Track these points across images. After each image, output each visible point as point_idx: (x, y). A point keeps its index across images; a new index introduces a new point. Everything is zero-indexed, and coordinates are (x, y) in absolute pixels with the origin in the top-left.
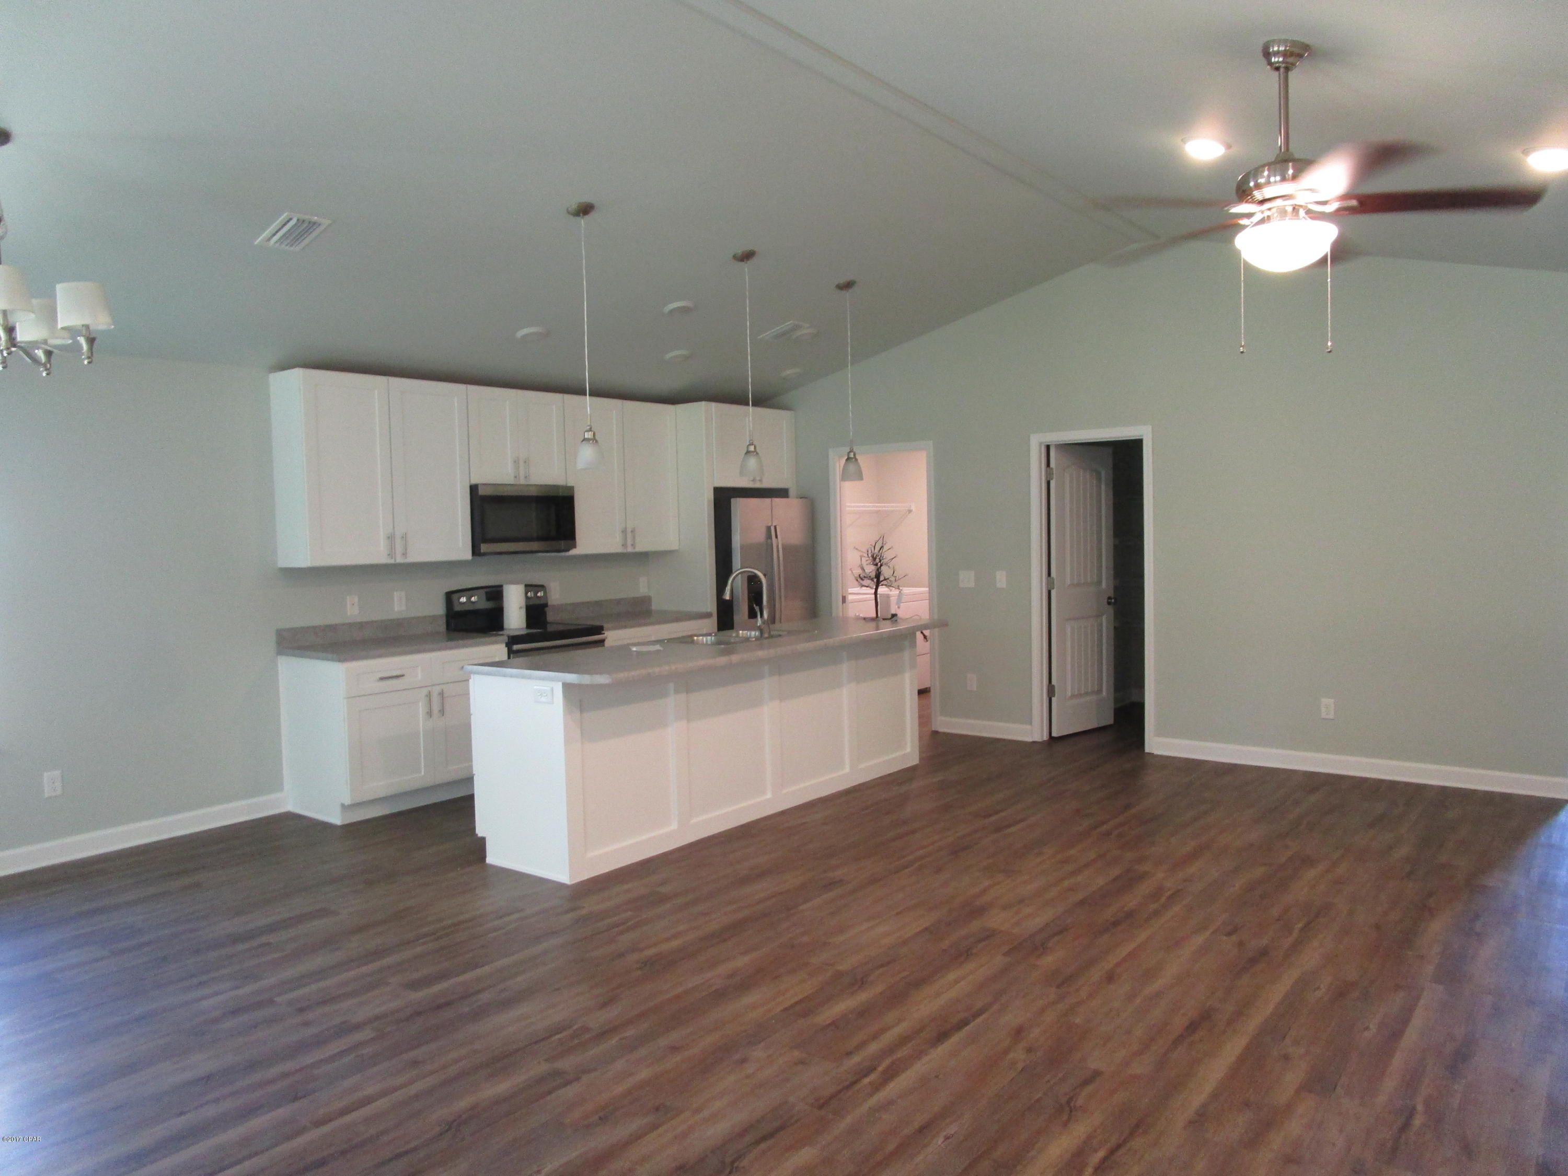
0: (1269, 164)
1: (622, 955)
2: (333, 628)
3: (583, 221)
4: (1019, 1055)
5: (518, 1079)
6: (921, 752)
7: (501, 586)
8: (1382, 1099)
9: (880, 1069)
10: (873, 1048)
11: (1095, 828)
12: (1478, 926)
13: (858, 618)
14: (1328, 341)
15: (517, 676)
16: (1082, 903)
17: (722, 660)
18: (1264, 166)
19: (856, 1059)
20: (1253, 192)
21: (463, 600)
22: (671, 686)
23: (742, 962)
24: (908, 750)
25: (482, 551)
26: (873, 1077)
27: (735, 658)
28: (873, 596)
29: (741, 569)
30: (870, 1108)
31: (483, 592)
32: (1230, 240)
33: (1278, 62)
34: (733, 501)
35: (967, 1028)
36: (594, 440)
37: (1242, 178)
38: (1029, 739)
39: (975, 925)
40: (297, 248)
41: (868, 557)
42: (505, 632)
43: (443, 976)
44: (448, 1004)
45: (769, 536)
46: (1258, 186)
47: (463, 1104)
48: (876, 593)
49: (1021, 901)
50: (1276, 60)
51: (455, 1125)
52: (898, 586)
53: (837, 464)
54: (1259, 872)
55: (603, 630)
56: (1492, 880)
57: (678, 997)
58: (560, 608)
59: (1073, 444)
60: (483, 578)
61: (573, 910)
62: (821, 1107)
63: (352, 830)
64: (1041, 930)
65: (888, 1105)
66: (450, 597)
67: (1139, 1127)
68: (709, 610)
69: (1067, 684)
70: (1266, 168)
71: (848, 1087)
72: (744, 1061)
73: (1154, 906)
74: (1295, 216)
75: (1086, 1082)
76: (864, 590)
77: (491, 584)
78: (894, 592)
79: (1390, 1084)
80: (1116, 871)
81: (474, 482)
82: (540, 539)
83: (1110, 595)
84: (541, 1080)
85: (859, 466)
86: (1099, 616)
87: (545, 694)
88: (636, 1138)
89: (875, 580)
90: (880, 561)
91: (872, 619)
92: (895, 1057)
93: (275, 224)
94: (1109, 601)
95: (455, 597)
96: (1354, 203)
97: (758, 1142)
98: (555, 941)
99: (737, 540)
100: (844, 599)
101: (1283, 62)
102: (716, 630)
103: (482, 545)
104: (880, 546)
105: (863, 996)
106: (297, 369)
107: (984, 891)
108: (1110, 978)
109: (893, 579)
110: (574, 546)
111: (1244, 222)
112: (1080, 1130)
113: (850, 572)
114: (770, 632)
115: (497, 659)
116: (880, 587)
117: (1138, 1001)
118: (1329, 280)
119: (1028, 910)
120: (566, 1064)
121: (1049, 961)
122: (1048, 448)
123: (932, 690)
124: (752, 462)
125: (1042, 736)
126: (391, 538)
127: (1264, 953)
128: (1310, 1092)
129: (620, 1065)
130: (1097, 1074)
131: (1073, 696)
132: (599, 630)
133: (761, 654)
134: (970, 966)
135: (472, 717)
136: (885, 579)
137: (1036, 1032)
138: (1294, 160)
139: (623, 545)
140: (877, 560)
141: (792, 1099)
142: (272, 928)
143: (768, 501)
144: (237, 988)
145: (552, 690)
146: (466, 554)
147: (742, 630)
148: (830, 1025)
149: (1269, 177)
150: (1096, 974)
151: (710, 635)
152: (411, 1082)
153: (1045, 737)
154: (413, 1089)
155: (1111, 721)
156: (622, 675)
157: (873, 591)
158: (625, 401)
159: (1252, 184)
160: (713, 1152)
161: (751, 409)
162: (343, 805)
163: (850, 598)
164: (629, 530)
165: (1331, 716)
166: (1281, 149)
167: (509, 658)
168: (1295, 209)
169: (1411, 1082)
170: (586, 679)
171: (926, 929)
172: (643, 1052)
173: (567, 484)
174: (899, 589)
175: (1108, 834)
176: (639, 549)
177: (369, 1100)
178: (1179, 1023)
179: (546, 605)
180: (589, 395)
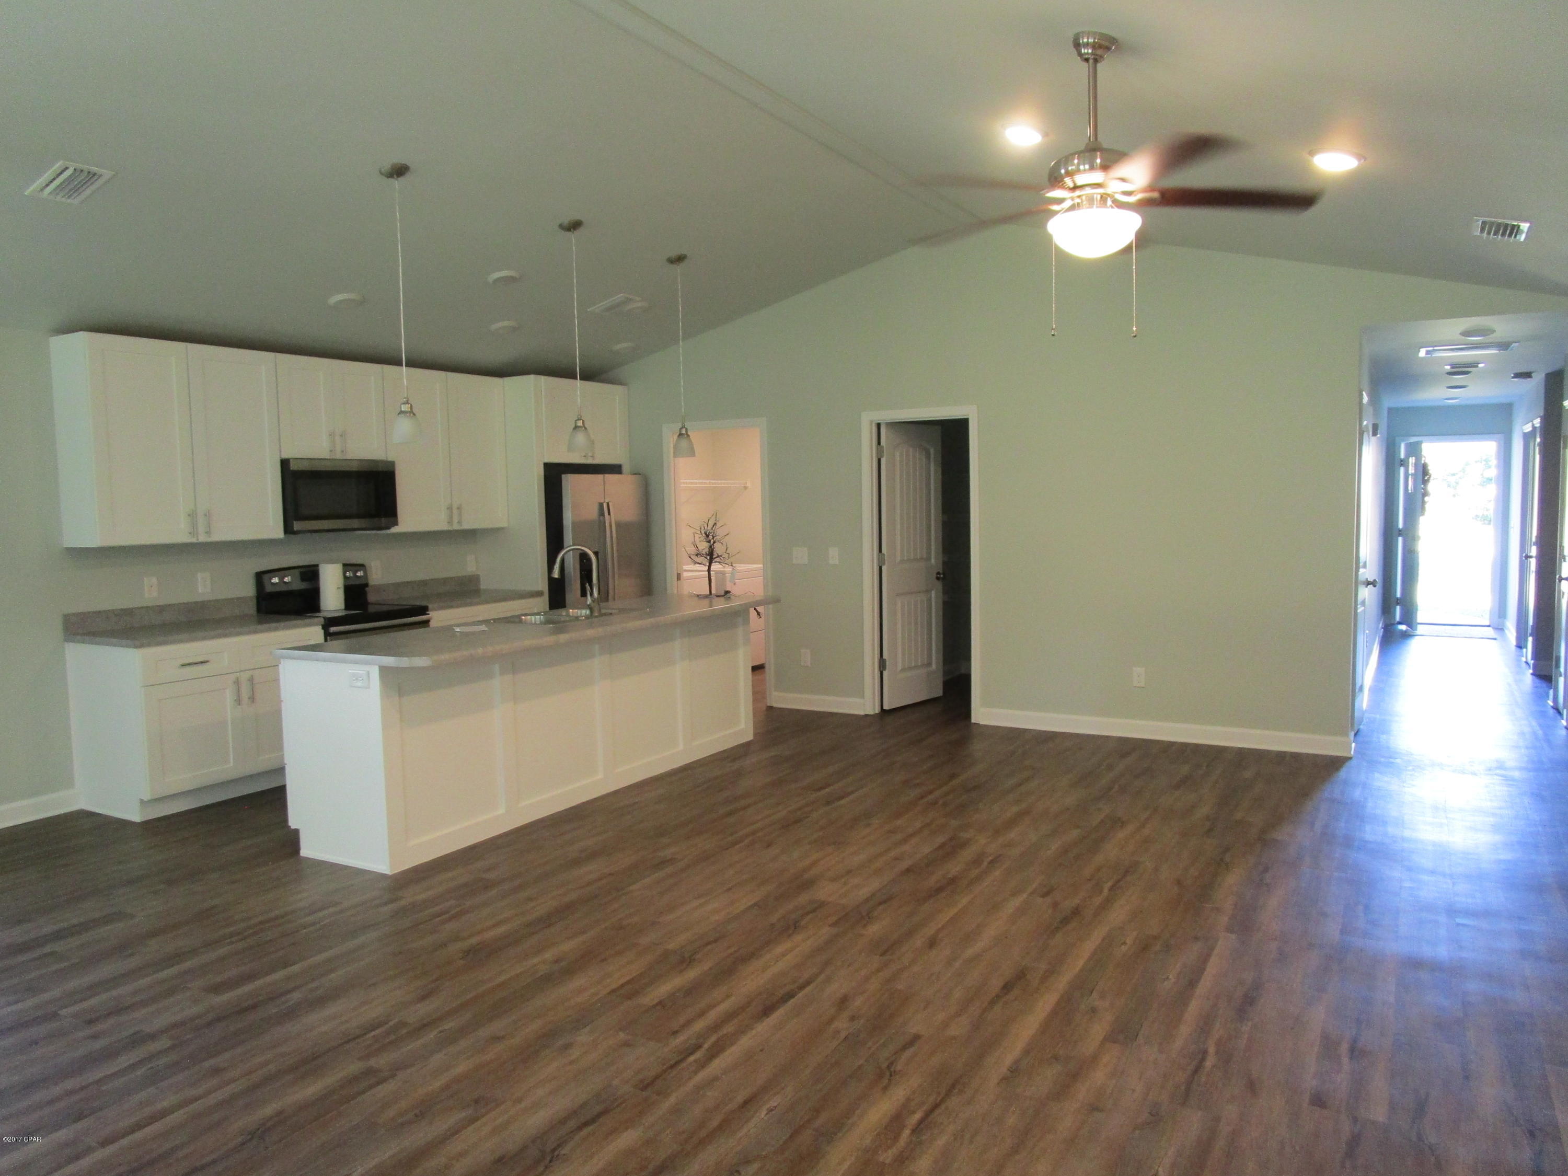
0: (1080, 153)
1: (444, 945)
2: (129, 612)
3: (396, 183)
4: (842, 1025)
5: (330, 1079)
6: (755, 727)
7: (317, 566)
8: (1178, 1043)
9: (706, 1046)
10: (699, 1026)
11: (922, 797)
12: (1268, 877)
13: (692, 596)
14: (1133, 326)
15: (330, 660)
16: (908, 870)
17: (550, 640)
18: (1075, 154)
19: (681, 1039)
20: (1064, 178)
21: (276, 580)
22: (497, 667)
23: (568, 947)
24: (742, 726)
25: (295, 529)
26: (698, 1055)
27: (563, 638)
28: (707, 573)
29: (572, 546)
30: (694, 1086)
31: (297, 572)
32: (1043, 226)
33: (1088, 54)
34: (563, 476)
35: (792, 1002)
36: (411, 412)
37: (1054, 164)
38: (861, 713)
39: (803, 898)
40: (76, 201)
41: (702, 534)
42: (322, 614)
43: (250, 977)
44: (254, 1007)
45: (601, 513)
46: (1069, 174)
47: (269, 1110)
48: (709, 570)
49: (849, 872)
50: (1086, 51)
51: (260, 1133)
52: (732, 563)
53: (669, 438)
54: (1075, 834)
55: (428, 611)
56: (1281, 834)
57: (502, 985)
58: (379, 589)
59: (904, 422)
60: (297, 557)
61: (392, 901)
62: (644, 1088)
63: (151, 827)
64: (867, 900)
65: (712, 1082)
66: (260, 577)
67: (956, 1085)
68: (540, 589)
69: (897, 659)
70: (1077, 156)
71: (672, 1067)
72: (567, 1047)
73: (975, 872)
74: (1103, 204)
75: (905, 1048)
76: (698, 567)
77: (301, 564)
78: (728, 569)
79: (1185, 1030)
80: (940, 839)
81: (285, 456)
82: (358, 516)
83: (939, 571)
84: (354, 1079)
85: (690, 441)
86: (928, 591)
87: (361, 679)
88: (455, 1131)
89: (708, 557)
90: (713, 538)
91: (706, 597)
92: (721, 1034)
93: (50, 172)
94: (938, 576)
95: (266, 577)
96: (1156, 195)
97: (580, 1128)
98: (373, 935)
99: (568, 517)
100: (679, 577)
101: (1092, 54)
102: (547, 609)
103: (295, 522)
104: (713, 523)
105: (692, 974)
106: (81, 333)
107: (814, 864)
108: (932, 943)
109: (726, 556)
110: (395, 523)
111: (1055, 208)
112: (899, 1094)
113: (684, 549)
114: (600, 610)
115: (312, 642)
116: (713, 564)
117: (957, 964)
118: (1134, 267)
119: (856, 881)
120: (382, 1061)
121: (874, 929)
122: (879, 426)
123: (767, 666)
124: (580, 438)
125: (874, 709)
126: (192, 516)
127: (1076, 912)
128: (1114, 1042)
129: (437, 1059)
130: (917, 1037)
131: (903, 670)
132: (423, 610)
133: (590, 633)
134: (798, 938)
135: (283, 704)
136: (718, 556)
137: (858, 1002)
138: (1101, 150)
139: (449, 523)
140: (711, 537)
141: (616, 1082)
142: (58, 936)
143: (600, 477)
144: (17, 1002)
145: (368, 673)
146: (278, 532)
147: (573, 609)
148: (657, 1004)
149: (1079, 164)
150: (918, 941)
151: (538, 614)
152: (209, 1093)
153: (877, 710)
154: (212, 1099)
155: (939, 692)
156: (445, 657)
157: (707, 568)
158: (447, 373)
159: (1063, 171)
160: (534, 1141)
161: (578, 383)
162: (142, 801)
163: (685, 574)
164: (455, 507)
165: (1142, 684)
166: (1090, 140)
167: (326, 640)
168: (1104, 198)
169: (1205, 1026)
170: (404, 662)
171: (755, 904)
172: (463, 1044)
173: (387, 458)
174: (732, 566)
175: (934, 803)
176: (466, 526)
177: (163, 1114)
178: (996, 984)
179: (367, 585)
180: (406, 366)
